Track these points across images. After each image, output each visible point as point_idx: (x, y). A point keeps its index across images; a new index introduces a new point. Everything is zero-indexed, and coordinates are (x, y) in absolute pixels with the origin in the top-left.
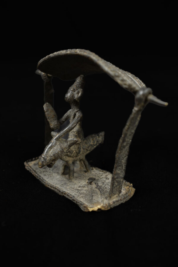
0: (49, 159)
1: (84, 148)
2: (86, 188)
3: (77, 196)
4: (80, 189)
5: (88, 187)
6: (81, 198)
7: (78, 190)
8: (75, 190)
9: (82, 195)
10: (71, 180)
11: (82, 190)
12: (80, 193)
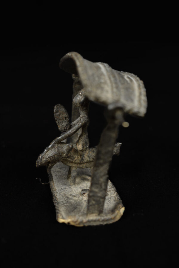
0: (44, 161)
1: (89, 156)
2: (77, 199)
3: (63, 204)
4: (70, 197)
5: (79, 198)
6: (65, 206)
7: (68, 198)
8: (66, 197)
9: (68, 204)
10: (70, 186)
11: (72, 199)
12: (67, 201)
